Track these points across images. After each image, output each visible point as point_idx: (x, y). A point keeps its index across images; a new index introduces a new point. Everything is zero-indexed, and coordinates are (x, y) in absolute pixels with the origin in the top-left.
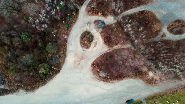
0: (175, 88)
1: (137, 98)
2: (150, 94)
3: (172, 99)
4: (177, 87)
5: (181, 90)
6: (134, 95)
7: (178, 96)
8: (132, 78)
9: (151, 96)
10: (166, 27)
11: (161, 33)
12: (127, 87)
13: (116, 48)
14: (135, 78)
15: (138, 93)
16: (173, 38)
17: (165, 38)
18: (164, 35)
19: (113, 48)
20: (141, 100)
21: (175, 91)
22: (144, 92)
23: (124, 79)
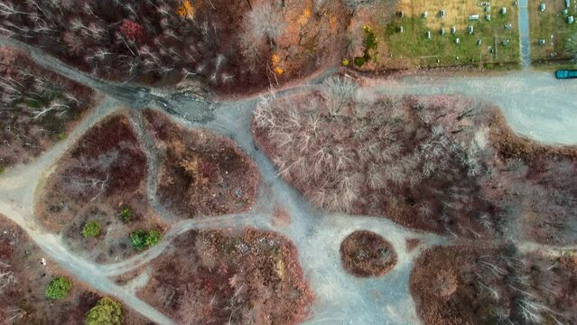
0: (422, 75)
1: (540, 78)
2: (498, 78)
3: (441, 46)
4: (417, 77)
5: (408, 65)
6: (547, 89)
7: (423, 49)
8: (534, 142)
9: (499, 73)
10: (398, 267)
11: (416, 253)
12: (560, 120)
13: (555, 249)
14: (527, 140)
15: (533, 93)
16: (388, 227)
17: (411, 235)
18: (412, 244)
19: (563, 253)
20: (532, 67)
21: (428, 67)
22: (514, 91)
23: (560, 146)
